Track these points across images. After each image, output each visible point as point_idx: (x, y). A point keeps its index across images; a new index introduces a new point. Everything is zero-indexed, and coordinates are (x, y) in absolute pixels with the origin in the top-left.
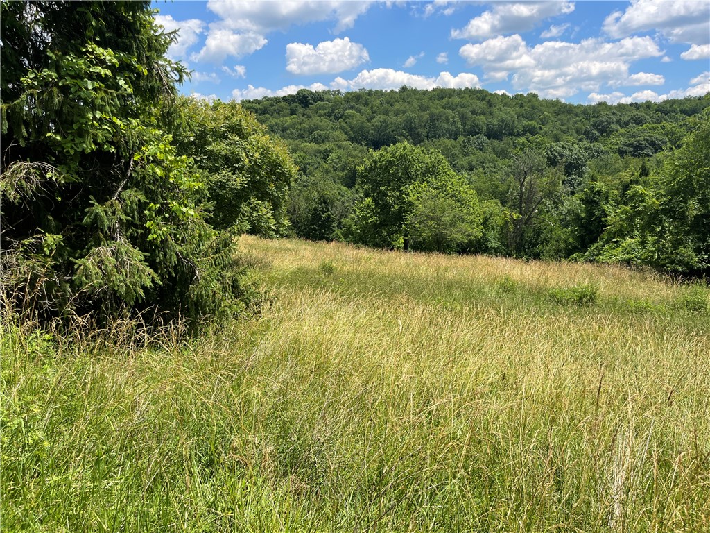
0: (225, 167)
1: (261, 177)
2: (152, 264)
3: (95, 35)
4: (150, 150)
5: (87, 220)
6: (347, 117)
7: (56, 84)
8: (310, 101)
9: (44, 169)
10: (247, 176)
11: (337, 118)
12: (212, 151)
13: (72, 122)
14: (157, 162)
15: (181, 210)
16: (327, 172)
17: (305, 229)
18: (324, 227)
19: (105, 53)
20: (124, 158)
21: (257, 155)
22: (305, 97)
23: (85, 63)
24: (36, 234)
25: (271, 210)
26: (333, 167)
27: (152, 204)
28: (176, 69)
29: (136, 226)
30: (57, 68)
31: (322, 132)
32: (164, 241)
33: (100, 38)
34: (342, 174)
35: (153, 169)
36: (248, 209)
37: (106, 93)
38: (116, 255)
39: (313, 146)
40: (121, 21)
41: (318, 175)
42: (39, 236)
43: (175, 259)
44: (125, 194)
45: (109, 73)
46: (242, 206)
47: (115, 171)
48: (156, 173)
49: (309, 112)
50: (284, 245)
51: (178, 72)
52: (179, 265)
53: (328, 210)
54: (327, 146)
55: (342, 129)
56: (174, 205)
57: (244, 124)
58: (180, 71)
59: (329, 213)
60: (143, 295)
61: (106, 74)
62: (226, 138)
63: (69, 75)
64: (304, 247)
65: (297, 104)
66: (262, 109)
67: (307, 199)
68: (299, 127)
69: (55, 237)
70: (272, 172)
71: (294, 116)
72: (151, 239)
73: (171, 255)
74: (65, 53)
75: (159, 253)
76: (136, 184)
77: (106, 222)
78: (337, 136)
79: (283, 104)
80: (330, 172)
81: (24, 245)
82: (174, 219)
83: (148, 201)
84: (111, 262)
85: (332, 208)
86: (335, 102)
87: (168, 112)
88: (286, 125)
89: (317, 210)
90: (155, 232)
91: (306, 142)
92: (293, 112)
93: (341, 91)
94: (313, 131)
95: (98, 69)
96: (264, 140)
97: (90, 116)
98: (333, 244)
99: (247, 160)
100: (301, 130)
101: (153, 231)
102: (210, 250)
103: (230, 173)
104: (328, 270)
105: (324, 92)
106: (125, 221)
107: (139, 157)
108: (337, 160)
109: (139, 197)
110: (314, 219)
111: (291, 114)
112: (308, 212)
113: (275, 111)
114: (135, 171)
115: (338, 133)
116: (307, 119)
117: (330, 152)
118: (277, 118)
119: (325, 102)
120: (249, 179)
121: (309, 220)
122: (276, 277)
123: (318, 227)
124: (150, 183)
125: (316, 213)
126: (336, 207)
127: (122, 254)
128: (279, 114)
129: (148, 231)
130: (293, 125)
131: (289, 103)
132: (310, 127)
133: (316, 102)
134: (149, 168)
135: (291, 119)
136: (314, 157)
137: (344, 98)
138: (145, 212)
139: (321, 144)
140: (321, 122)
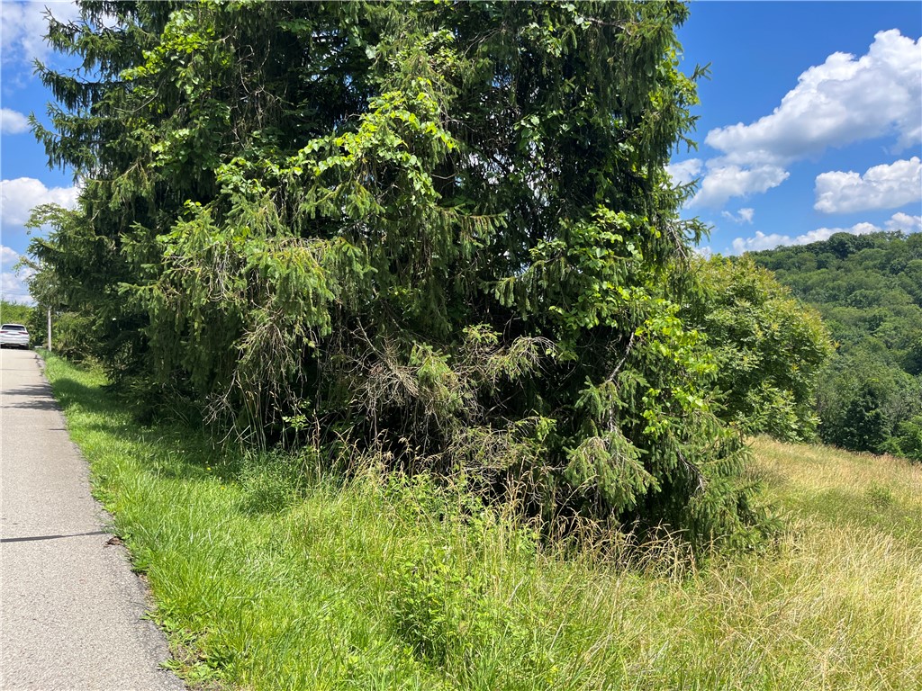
0: (729, 341)
1: (779, 356)
2: (649, 467)
3: (605, 197)
4: (655, 323)
5: (579, 403)
6: (911, 269)
7: (564, 254)
8: (851, 249)
9: (544, 344)
10: (758, 353)
11: (895, 271)
12: (713, 321)
13: (577, 295)
14: (662, 339)
15: (686, 399)
16: (875, 349)
17: (835, 431)
18: (869, 431)
19: (616, 217)
20: (624, 332)
21: (775, 327)
22: (842, 244)
23: (595, 230)
24: (531, 416)
25: (791, 401)
26: (886, 342)
27: (652, 389)
28: (691, 227)
29: (631, 416)
30: (566, 236)
31: (868, 292)
32: (663, 436)
33: (610, 200)
34: (900, 353)
35: (657, 347)
36: (757, 399)
37: (615, 260)
38: (609, 447)
39: (854, 312)
40: (633, 178)
41: (861, 353)
42: (533, 418)
43: (676, 461)
44: (623, 376)
45: (620, 238)
47: (610, 348)
48: (659, 352)
49: (847, 263)
50: (803, 453)
51: (695, 229)
52: (678, 468)
53: (877, 406)
54: (875, 311)
55: (904, 286)
56: (677, 392)
57: (758, 285)
58: (697, 229)
59: (878, 410)
60: (635, 502)
61: (616, 240)
62: (731, 304)
63: (577, 244)
64: (834, 458)
65: (829, 254)
66: (775, 262)
67: (840, 388)
68: (831, 285)
69: (549, 421)
70: (795, 350)
71: (823, 270)
72: (648, 432)
73: (670, 455)
74: (576, 221)
75: (656, 450)
76: (637, 364)
77: (601, 409)
78: (894, 297)
79: (806, 255)
80: (880, 349)
81: (517, 426)
82: (676, 409)
83: (648, 385)
84: (605, 456)
85: (882, 403)
86: (892, 248)
87: (680, 279)
88: (809, 282)
89: (858, 405)
90: (653, 425)
91: (841, 305)
92: (821, 265)
93: (902, 232)
94: (854, 290)
95: (609, 236)
96: (788, 305)
97: (597, 287)
98: (884, 459)
99: (760, 333)
100: (833, 289)
101: (650, 423)
102: (712, 452)
103: (735, 350)
104: (882, 500)
105: (874, 235)
106: (621, 408)
107: (641, 332)
108: (894, 332)
109: (638, 380)
110: (851, 418)
111: (819, 268)
112: (842, 408)
113: (794, 264)
114: (635, 349)
115: (896, 292)
116: (844, 274)
117: (881, 319)
118: (796, 273)
119: (876, 249)
120: (762, 358)
121: (842, 418)
122: (795, 501)
123: (857, 430)
124: (651, 363)
125: (855, 410)
126: (891, 402)
127: (615, 448)
128: (799, 268)
129: (645, 422)
130: (822, 283)
131: (817, 253)
132: (849, 284)
133: (859, 250)
134: (653, 346)
135: (819, 274)
136: (853, 328)
137: (908, 242)
138: (645, 399)
139: (867, 309)
140: (867, 277)
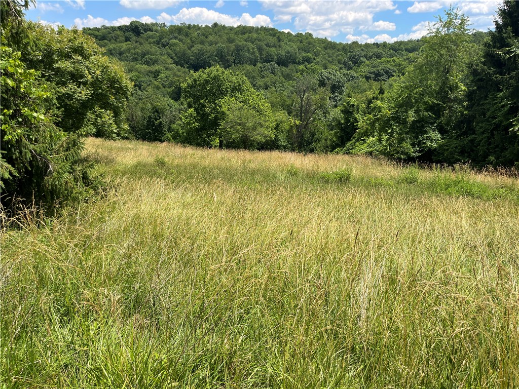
0: (71, 81)
1: (103, 90)
2: (10, 160)
6: (172, 45)
8: (142, 31)
10: (90, 89)
11: (164, 46)
12: (59, 68)
14: (8, 75)
15: (32, 115)
16: (158, 88)
17: (142, 132)
18: (157, 131)
21: (98, 72)
22: (137, 27)
25: (112, 117)
26: (163, 84)
27: (6, 110)
31: (152, 57)
34: (170, 90)
35: (5, 80)
36: (93, 116)
39: (145, 67)
41: (150, 90)
43: (30, 156)
46: (88, 114)
48: (7, 84)
49: (139, 39)
50: (126, 145)
52: (34, 161)
53: (160, 118)
54: (156, 67)
55: (169, 54)
56: (26, 111)
57: (85, 46)
59: (161, 120)
62: (70, 57)
64: (141, 146)
65: (131, 33)
66: (101, 36)
67: (142, 110)
68: (133, 52)
70: (112, 86)
71: (129, 42)
72: (6, 139)
78: (164, 60)
79: (118, 32)
80: (160, 88)
82: (26, 122)
83: (2, 107)
85: (162, 116)
86: (162, 33)
87: (16, 33)
88: (122, 49)
89: (151, 118)
90: (10, 134)
91: (140, 64)
92: (127, 39)
93: (166, 24)
94: (145, 55)
96: (104, 60)
98: (165, 144)
99: (90, 76)
100: (135, 54)
101: (8, 133)
102: (61, 149)
103: (76, 87)
104: (161, 163)
105: (152, 24)
108: (166, 79)
110: (148, 125)
111: (126, 41)
112: (144, 120)
113: (112, 38)
115: (165, 57)
116: (139, 46)
117: (159, 72)
118: (115, 43)
119: (154, 33)
120: (93, 92)
121: (145, 125)
122: (119, 170)
123: (152, 131)
124: (3, 92)
125: (150, 120)
126: (166, 115)
128: (116, 40)
129: (3, 133)
130: (128, 50)
131: (124, 32)
132: (142, 52)
133: (146, 32)
135: (126, 45)
136: (147, 76)
137: (169, 30)
139: (152, 66)
140: (151, 48)
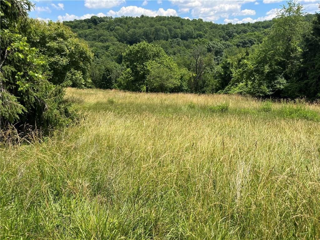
0: (57, 54)
1: (75, 59)
2: (22, 103)
4: (15, 45)
6: (116, 30)
8: (98, 22)
10: (68, 58)
11: (111, 30)
12: (49, 46)
14: (20, 51)
15: (35, 75)
16: (108, 56)
17: (99, 84)
18: (109, 83)
21: (73, 48)
22: (95, 20)
25: (82, 75)
26: (111, 54)
27: (19, 73)
29: (11, 84)
31: (104, 37)
32: (27, 91)
34: (115, 57)
35: (18, 55)
36: (70, 75)
38: (2, 98)
39: (100, 44)
41: (104, 58)
43: (34, 99)
44: (4, 68)
46: (67, 73)
48: (19, 57)
49: (98, 27)
50: (90, 92)
51: (28, 5)
52: (36, 102)
53: (110, 75)
54: (107, 44)
55: (114, 35)
56: (31, 73)
57: (65, 32)
59: (110, 76)
60: (19, 118)
62: (56, 40)
64: (99, 92)
65: (91, 23)
66: (74, 26)
67: (99, 70)
68: (93, 35)
70: (81, 56)
71: (91, 29)
72: (20, 90)
73: (32, 98)
75: (25, 97)
76: (9, 62)
78: (112, 39)
79: (84, 23)
80: (110, 56)
82: (31, 80)
83: (16, 71)
85: (111, 73)
86: (110, 22)
87: (24, 26)
88: (86, 34)
89: (105, 75)
90: (22, 87)
91: (97, 42)
92: (89, 27)
93: (112, 17)
96: (76, 40)
98: (113, 90)
99: (68, 51)
100: (94, 36)
101: (20, 86)
102: (52, 95)
103: (60, 57)
104: (111, 102)
105: (104, 17)
106: (5, 81)
107: (10, 49)
108: (113, 51)
109: (12, 69)
110: (103, 79)
111: (89, 28)
112: (100, 76)
113: (81, 27)
114: (8, 56)
115: (112, 37)
116: (97, 31)
117: (109, 47)
118: (82, 30)
119: (105, 23)
120: (70, 60)
121: (101, 79)
122: (86, 107)
123: (105, 82)
124: (17, 62)
125: (104, 76)
126: (114, 73)
127: (5, 98)
128: (83, 28)
129: (18, 86)
130: (90, 34)
131: (88, 23)
132: (99, 35)
133: (101, 22)
134: (16, 54)
135: (89, 31)
136: (101, 50)
137: (114, 20)
138: (16, 77)
139: (105, 43)
140: (104, 32)
